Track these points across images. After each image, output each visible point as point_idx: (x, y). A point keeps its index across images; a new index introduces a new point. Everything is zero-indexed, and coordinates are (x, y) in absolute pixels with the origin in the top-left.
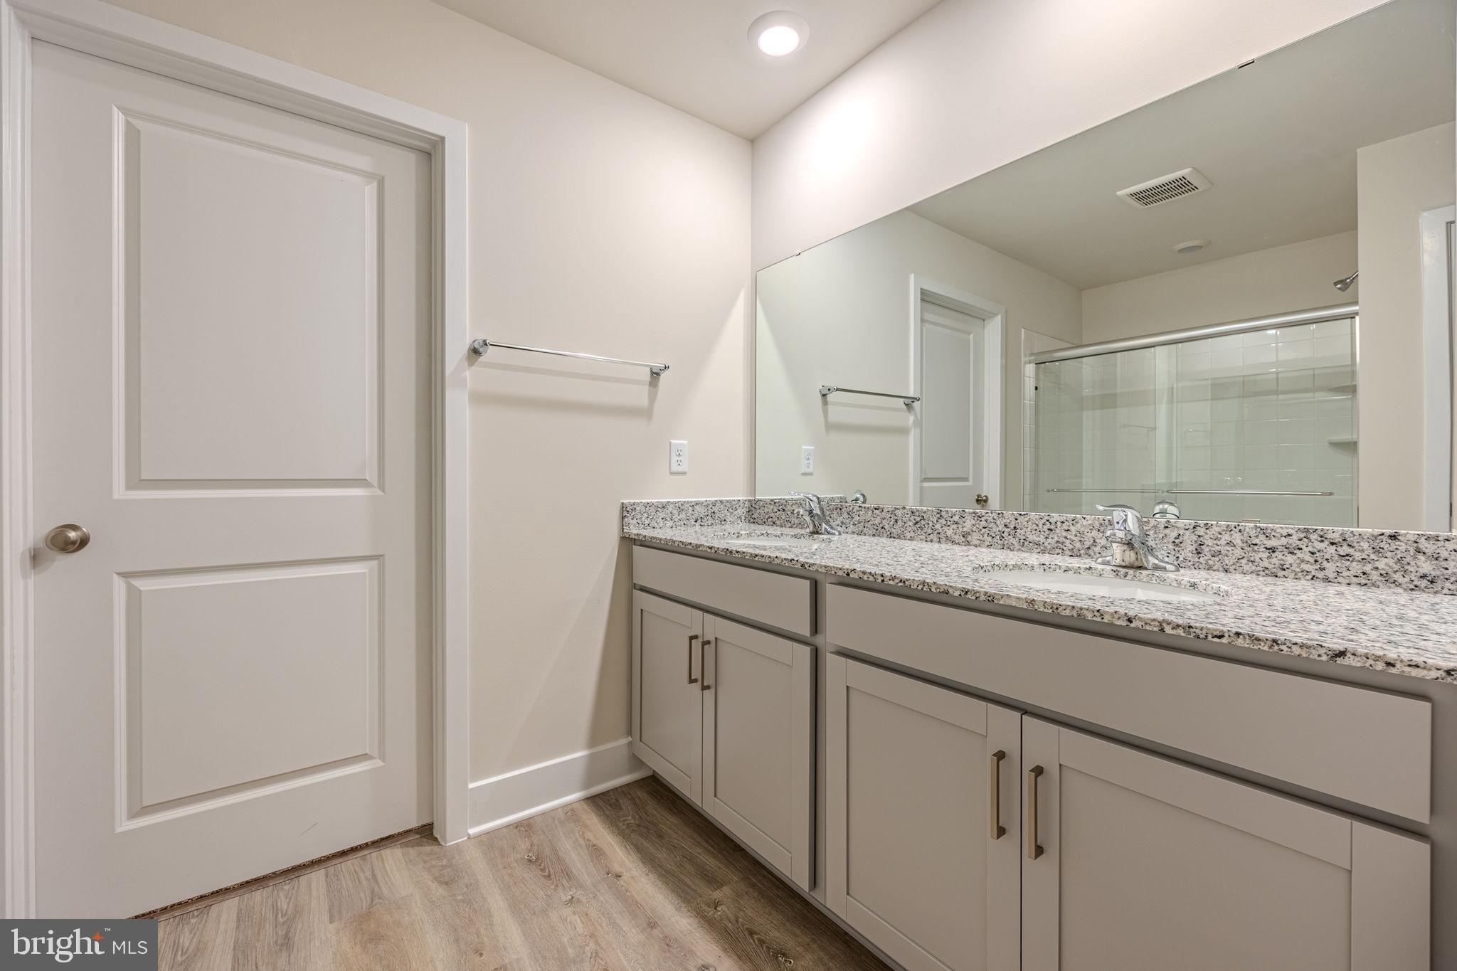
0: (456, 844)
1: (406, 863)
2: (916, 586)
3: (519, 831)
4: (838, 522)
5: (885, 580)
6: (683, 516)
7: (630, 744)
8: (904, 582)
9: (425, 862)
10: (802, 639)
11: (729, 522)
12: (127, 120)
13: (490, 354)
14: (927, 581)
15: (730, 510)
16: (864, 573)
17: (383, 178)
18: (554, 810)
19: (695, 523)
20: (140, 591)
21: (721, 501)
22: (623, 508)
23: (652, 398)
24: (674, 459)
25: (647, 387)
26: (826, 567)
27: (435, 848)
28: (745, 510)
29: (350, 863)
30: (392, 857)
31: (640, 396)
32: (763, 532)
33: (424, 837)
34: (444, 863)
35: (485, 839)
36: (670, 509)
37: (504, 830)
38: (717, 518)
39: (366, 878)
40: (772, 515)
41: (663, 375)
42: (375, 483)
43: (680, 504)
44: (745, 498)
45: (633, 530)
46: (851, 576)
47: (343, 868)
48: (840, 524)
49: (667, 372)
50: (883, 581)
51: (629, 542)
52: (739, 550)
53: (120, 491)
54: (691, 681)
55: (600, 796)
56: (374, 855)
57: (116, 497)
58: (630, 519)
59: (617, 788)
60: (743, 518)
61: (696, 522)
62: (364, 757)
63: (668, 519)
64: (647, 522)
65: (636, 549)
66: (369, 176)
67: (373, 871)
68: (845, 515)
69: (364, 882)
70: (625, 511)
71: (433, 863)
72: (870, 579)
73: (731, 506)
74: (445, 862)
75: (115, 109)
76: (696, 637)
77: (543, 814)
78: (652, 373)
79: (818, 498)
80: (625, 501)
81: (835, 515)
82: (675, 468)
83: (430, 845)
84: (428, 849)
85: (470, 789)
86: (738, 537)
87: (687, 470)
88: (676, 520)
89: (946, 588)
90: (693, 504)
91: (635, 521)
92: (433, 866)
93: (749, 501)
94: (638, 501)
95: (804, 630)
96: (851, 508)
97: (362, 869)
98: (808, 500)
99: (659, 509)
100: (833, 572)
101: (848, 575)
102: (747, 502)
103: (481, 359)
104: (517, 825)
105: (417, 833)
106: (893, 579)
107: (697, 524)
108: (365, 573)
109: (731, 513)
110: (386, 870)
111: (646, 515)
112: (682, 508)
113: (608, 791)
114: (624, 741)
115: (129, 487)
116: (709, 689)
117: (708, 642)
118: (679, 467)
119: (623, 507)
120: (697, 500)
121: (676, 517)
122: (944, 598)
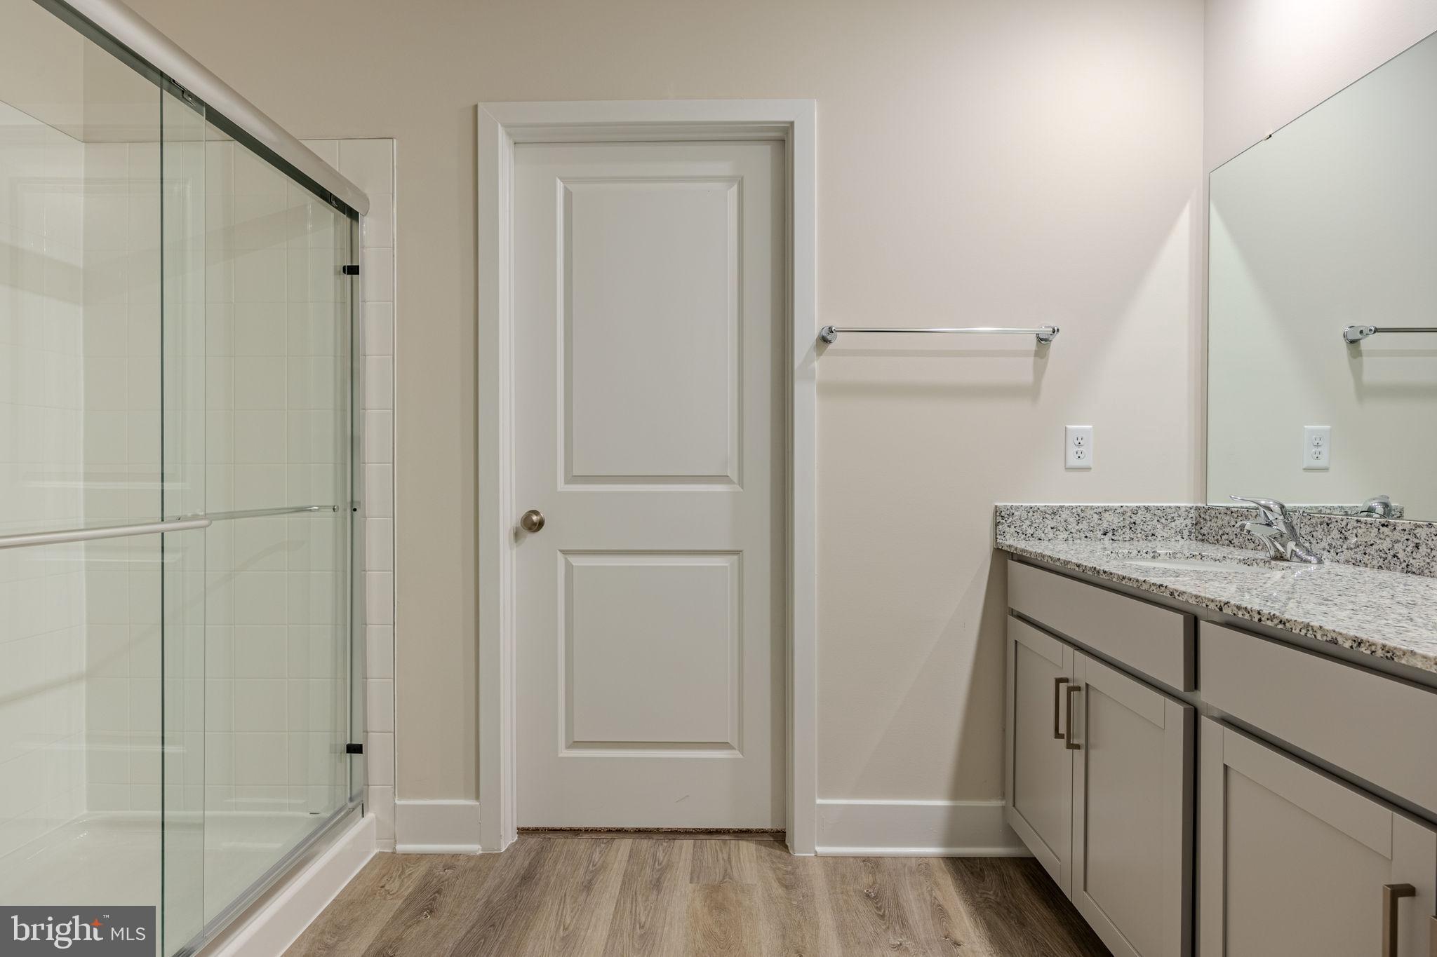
0: (804, 856)
1: (757, 858)
2: (1298, 631)
3: (865, 865)
4: (1324, 544)
5: (1263, 619)
6: (1084, 525)
7: (1004, 808)
8: (1284, 624)
9: (773, 863)
10: (1175, 694)
11: (1159, 538)
12: (565, 187)
13: (839, 341)
14: (1312, 624)
15: (1163, 520)
16: (1239, 608)
17: (742, 178)
18: (908, 857)
19: (1103, 537)
20: (573, 566)
21: (1147, 509)
22: (996, 512)
23: (1039, 373)
24: (1072, 450)
25: (1033, 358)
26: (1197, 597)
27: (784, 854)
28: (1189, 522)
29: (713, 843)
30: (747, 848)
31: (1023, 371)
32: (1194, 553)
33: (777, 841)
34: (789, 870)
35: (831, 862)
36: (1064, 516)
37: (851, 860)
38: (1139, 531)
39: (723, 859)
40: (1228, 530)
41: (1056, 340)
42: (735, 479)
43: (1079, 510)
44: (1190, 505)
45: (1011, 541)
46: (1224, 611)
47: (708, 844)
48: (1327, 547)
49: (1058, 336)
50: (1260, 620)
51: (1004, 557)
52: (1107, 570)
53: (561, 486)
54: (1058, 735)
55: (964, 860)
56: (733, 842)
57: (559, 489)
58: (1006, 525)
59: (986, 858)
60: (1186, 533)
61: (1105, 534)
62: (725, 745)
63: (1061, 529)
64: (1030, 531)
65: (1014, 566)
66: (730, 180)
67: (729, 855)
68: (1335, 534)
69: (721, 861)
70: (1000, 517)
71: (780, 866)
72: (1246, 618)
73: (1165, 515)
74: (789, 868)
75: (558, 181)
76: (1066, 680)
77: (895, 858)
78: (1040, 339)
79: (1282, 507)
80: (999, 504)
81: (1318, 534)
82: (1073, 461)
83: (780, 849)
84: (778, 852)
85: (818, 805)
86: (1154, 557)
87: (1091, 466)
88: (1073, 531)
89: (1334, 635)
90: (1100, 510)
91: (1012, 530)
92: (779, 869)
93: (1197, 508)
94: (1017, 504)
95: (1177, 681)
96: (1344, 523)
97: (721, 850)
98: (1262, 509)
99: (1047, 516)
100: (1204, 605)
101: (1221, 609)
102: (1192, 511)
103: (831, 347)
104: (866, 859)
105: (772, 836)
106: (1272, 617)
107: (1106, 538)
108: (726, 567)
109: (1164, 526)
110: (740, 858)
111: (1028, 523)
112: (1082, 515)
113: (975, 858)
114: (997, 803)
115: (567, 482)
116: (1079, 749)
117: (1078, 689)
118: (1079, 460)
119: (998, 511)
120: (1107, 505)
121: (1073, 526)
122: (1332, 649)
